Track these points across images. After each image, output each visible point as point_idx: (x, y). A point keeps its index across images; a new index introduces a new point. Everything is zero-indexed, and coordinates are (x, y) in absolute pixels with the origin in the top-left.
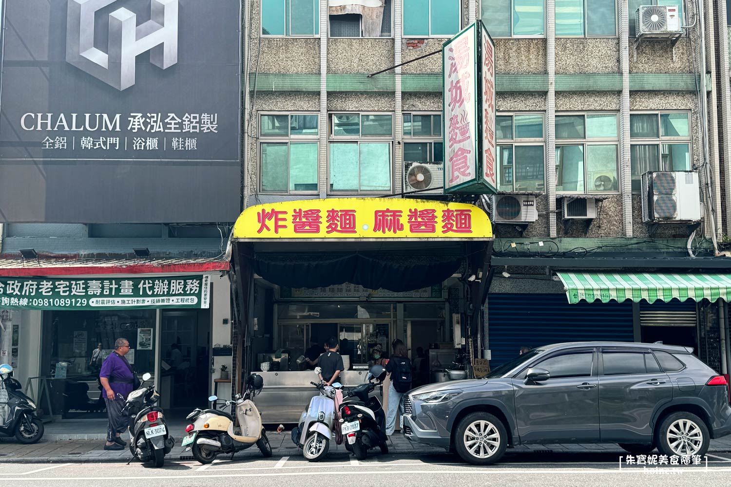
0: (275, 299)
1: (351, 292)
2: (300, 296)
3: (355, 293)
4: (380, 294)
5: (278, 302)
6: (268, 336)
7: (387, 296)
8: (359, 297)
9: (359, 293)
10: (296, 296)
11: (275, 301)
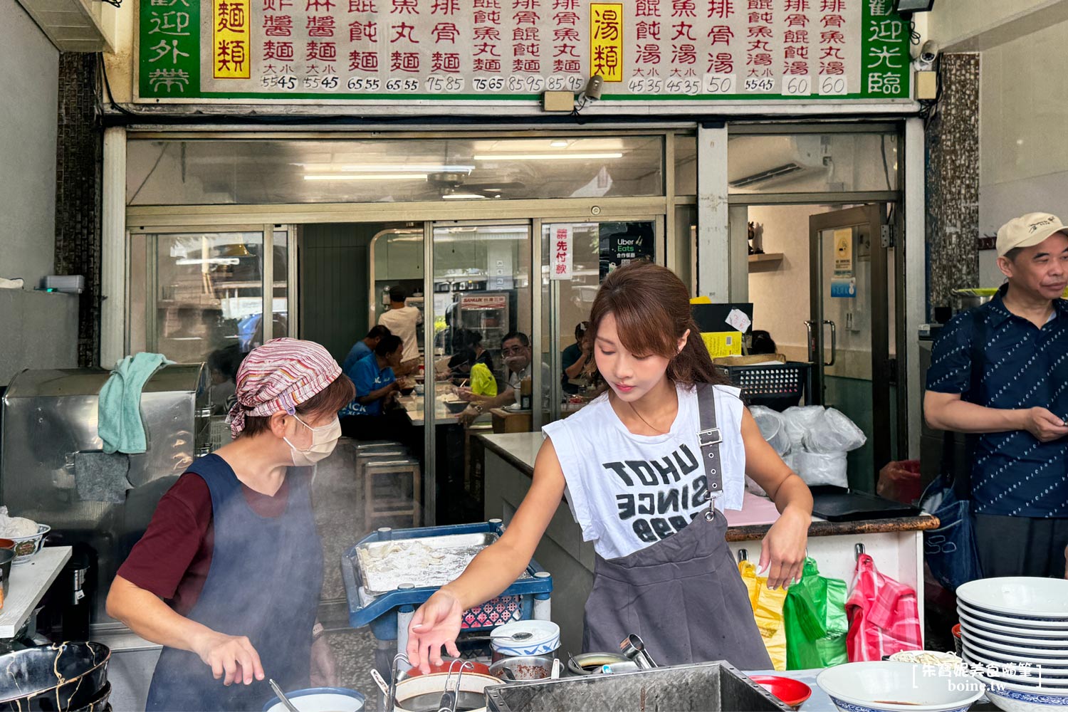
0: (114, 105)
1: (497, 70)
2: (246, 87)
3: (518, 76)
4: (636, 79)
5: (125, 119)
6: (75, 283)
7: (668, 91)
8: (541, 97)
9: (537, 77)
10: (221, 86)
11: (108, 110)
